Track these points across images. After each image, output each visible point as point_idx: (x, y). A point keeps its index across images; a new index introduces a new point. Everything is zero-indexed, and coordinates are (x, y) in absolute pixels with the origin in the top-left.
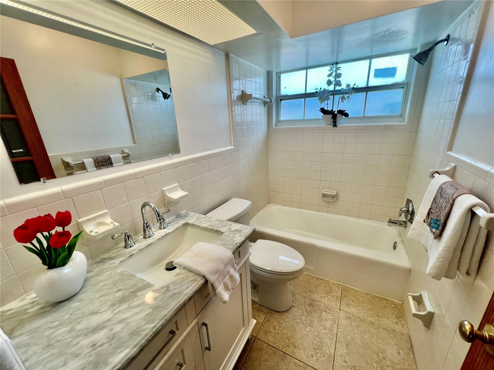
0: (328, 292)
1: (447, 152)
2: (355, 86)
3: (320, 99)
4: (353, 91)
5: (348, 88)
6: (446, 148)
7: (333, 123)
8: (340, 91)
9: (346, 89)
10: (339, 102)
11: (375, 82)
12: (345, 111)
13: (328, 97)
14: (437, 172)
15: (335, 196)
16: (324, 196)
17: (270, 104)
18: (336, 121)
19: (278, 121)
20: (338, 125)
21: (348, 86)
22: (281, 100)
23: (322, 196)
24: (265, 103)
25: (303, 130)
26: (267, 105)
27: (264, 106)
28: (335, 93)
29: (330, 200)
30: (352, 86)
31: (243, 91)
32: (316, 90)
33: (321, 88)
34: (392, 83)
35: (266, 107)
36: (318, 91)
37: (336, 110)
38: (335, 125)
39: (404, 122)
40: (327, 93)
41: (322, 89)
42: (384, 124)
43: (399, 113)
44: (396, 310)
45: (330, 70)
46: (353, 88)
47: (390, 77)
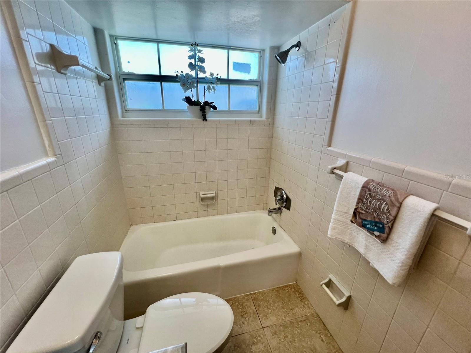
0: (243, 313)
1: (327, 147)
2: (219, 76)
3: (183, 85)
4: (218, 82)
5: (212, 77)
6: (326, 144)
7: (203, 116)
8: (204, 79)
9: (210, 78)
10: (205, 92)
11: (235, 75)
12: (213, 103)
13: (192, 84)
14: (335, 168)
15: (214, 197)
16: (203, 199)
17: (109, 82)
18: (206, 114)
19: (125, 111)
20: (208, 119)
21: (212, 74)
22: (124, 79)
23: (201, 200)
24: (100, 79)
25: (167, 124)
26: (103, 84)
27: (100, 84)
28: (199, 81)
29: (209, 202)
30: (215, 76)
31: (52, 46)
32: (176, 73)
33: (182, 72)
34: (249, 80)
35: (102, 86)
36: (179, 75)
37: (202, 100)
38: (205, 119)
39: (261, 117)
40: (191, 80)
41: (184, 74)
42: (249, 119)
43: (256, 110)
44: (297, 293)
45: (189, 51)
46: (217, 78)
47: (246, 72)
